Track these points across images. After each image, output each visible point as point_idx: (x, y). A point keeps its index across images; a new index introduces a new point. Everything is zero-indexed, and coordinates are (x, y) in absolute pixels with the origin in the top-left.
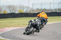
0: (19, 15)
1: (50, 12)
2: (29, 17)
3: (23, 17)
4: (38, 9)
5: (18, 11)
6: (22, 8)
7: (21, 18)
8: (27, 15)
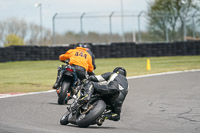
0: (9, 54)
1: (109, 43)
2: (41, 59)
3: (22, 59)
4: (70, 34)
5: (4, 39)
6: (18, 29)
7: (17, 64)
8: (36, 53)
